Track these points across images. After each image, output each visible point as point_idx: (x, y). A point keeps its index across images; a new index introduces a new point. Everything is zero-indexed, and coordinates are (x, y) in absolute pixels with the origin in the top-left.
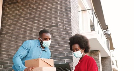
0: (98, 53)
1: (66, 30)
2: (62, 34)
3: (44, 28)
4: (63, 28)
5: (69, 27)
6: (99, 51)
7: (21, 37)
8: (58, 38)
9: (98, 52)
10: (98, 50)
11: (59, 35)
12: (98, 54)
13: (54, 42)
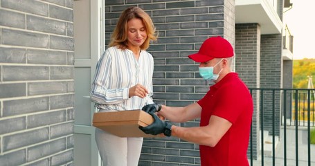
0: (256, 30)
1: (212, 17)
2: (203, 25)
3: (161, 6)
4: (204, 10)
5: (218, 10)
6: (259, 25)
7: (111, 23)
8: (194, 33)
9: (256, 28)
10: (256, 24)
11: (195, 25)
12: (256, 33)
13: (183, 40)
